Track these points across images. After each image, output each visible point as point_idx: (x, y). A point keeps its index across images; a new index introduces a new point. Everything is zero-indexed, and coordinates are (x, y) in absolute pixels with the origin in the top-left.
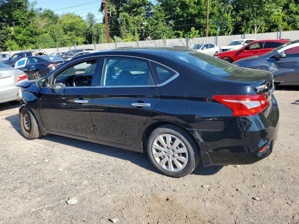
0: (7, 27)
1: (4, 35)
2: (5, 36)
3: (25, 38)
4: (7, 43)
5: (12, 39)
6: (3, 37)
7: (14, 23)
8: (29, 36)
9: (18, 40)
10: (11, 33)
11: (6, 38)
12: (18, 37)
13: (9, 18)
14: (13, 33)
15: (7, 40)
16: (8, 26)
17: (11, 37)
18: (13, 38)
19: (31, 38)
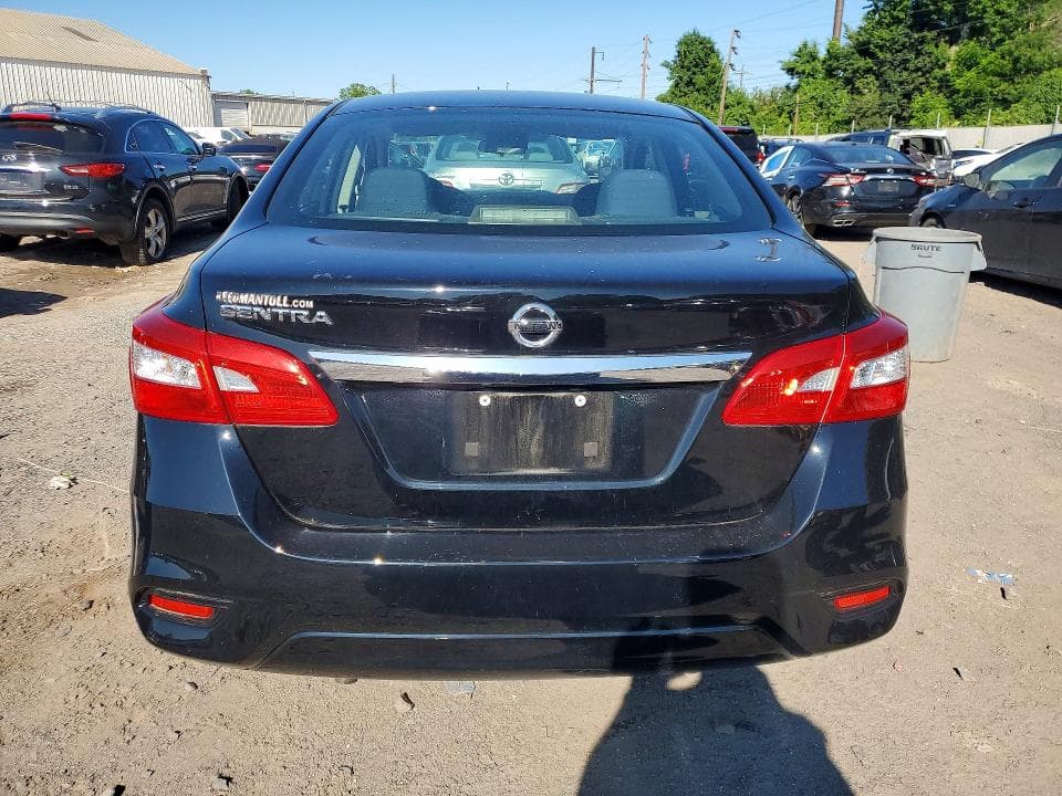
0: (937, 46)
1: (920, 73)
2: (922, 80)
3: (982, 84)
4: (918, 102)
5: (939, 88)
6: (913, 82)
7: (966, 29)
8: (1002, 76)
9: (958, 91)
10: (944, 66)
11: (922, 84)
12: (959, 83)
13: (956, 13)
14: (949, 68)
15: (921, 93)
16: (942, 44)
17: (941, 80)
18: (945, 85)
19: (1004, 86)
